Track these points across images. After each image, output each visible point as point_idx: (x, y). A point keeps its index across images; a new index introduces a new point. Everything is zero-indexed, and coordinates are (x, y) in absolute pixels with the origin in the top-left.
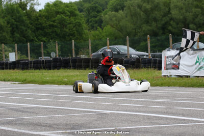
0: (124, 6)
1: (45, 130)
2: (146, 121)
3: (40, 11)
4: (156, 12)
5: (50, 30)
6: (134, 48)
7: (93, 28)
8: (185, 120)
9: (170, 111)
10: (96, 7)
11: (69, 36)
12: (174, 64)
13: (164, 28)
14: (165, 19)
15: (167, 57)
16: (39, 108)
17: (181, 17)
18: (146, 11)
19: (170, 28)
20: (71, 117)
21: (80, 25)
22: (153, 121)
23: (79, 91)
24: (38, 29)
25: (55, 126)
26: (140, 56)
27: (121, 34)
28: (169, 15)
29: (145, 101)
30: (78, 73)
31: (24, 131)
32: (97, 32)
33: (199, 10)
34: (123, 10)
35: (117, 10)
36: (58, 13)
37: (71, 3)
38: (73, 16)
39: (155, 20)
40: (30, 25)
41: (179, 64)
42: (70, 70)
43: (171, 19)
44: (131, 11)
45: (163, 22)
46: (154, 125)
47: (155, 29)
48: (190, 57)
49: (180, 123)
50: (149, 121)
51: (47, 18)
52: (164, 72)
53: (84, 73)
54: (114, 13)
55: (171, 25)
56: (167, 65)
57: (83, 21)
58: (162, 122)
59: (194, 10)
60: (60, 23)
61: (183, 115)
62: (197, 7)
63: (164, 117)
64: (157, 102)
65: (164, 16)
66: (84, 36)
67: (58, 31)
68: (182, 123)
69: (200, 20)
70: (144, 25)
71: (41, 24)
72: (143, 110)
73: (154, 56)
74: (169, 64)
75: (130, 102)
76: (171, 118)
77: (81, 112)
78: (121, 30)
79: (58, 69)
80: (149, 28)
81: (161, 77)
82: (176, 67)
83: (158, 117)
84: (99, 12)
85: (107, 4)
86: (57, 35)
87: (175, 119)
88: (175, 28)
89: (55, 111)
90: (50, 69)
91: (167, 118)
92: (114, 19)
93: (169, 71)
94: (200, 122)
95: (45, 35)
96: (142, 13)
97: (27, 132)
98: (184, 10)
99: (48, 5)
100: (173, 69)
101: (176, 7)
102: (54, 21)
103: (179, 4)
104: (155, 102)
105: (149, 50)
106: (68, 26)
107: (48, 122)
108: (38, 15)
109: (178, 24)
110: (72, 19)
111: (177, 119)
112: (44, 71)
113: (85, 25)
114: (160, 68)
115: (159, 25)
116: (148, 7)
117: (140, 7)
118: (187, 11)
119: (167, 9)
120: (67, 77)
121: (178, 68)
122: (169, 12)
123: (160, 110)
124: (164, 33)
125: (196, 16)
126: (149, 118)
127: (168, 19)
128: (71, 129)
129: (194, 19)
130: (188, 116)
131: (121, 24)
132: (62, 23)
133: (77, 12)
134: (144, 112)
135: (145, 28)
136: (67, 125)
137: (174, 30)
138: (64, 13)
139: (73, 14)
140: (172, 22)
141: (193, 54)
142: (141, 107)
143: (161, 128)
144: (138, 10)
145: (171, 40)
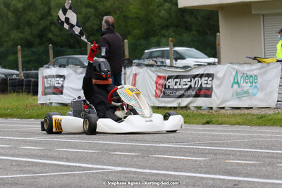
2: (15, 169)
4: (31, 13)
8: (69, 166)
9: (49, 153)
12: (55, 87)
13: (41, 35)
14: (43, 23)
15: (46, 77)
18: (16, 12)
19: (50, 35)
22: (24, 169)
23: (54, 130)
26: (7, 75)
28: (49, 18)
29: (14, 140)
33: (91, 10)
39: (29, 24)
41: (62, 86)
43: (52, 23)
45: (41, 27)
46: (25, 173)
47: (29, 37)
48: (78, 76)
49: (62, 171)
50: (19, 169)
52: (41, 99)
55: (52, 32)
56: (45, 88)
58: (37, 169)
59: (84, 10)
61: (68, 160)
62: (88, 6)
63: (40, 163)
64: (30, 141)
65: (42, 18)
68: (65, 171)
69: (94, 24)
70: (14, 32)
72: (11, 152)
73: (27, 76)
74: (48, 87)
76: (50, 164)
80: (21, 35)
81: (37, 105)
82: (59, 91)
83: (33, 162)
87: (56, 165)
88: (57, 36)
91: (44, 164)
93: (49, 96)
94: (92, 169)
96: (10, 15)
100: (54, 94)
104: (27, 141)
105: (20, 67)
111: (59, 165)
114: (36, 93)
115: (35, 32)
116: (20, 5)
117: (7, 5)
119: (46, 9)
121: (62, 93)
122: (49, 13)
123: (35, 153)
124: (41, 43)
125: (87, 19)
126: (19, 164)
127: (48, 23)
130: (74, 161)
134: (13, 156)
135: (15, 35)
137: (55, 39)
140: (52, 28)
141: (82, 73)
142: (8, 148)
143: (36, 177)
144: (5, 10)
145: (51, 52)
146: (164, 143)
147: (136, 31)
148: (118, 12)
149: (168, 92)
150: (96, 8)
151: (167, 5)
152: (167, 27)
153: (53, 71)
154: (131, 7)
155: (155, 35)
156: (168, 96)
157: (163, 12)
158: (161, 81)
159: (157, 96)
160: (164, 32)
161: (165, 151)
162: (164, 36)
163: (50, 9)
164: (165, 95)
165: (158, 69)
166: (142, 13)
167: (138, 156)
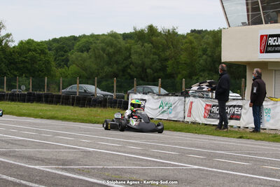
0: (90, 49)
1: (39, 164)
2: (129, 162)
3: (14, 47)
4: (118, 56)
5: (22, 65)
6: (100, 88)
7: (59, 66)
8: (164, 163)
9: (147, 153)
10: (64, 47)
11: (38, 72)
13: (124, 70)
14: (126, 63)
16: (26, 141)
17: (140, 62)
18: (108, 54)
19: (129, 71)
20: (59, 152)
21: (49, 62)
22: (135, 162)
24: (11, 63)
25: (47, 161)
26: (104, 95)
27: (84, 73)
28: (130, 60)
29: (121, 141)
30: (51, 108)
31: (19, 164)
32: (64, 70)
33: (157, 57)
34: (88, 51)
35: (82, 52)
36: (30, 50)
37: (42, 42)
38: (43, 54)
39: (117, 62)
40: (4, 59)
41: (144, 106)
42: (43, 105)
43: (131, 63)
44: (95, 54)
45: (123, 66)
46: (137, 166)
48: (155, 101)
50: (132, 162)
51: (20, 54)
53: (56, 109)
54: (80, 53)
55: (130, 68)
57: (52, 59)
58: (143, 163)
59: (152, 56)
60: (31, 59)
61: (161, 158)
62: (155, 54)
64: (132, 143)
65: (125, 60)
66: (52, 72)
67: (29, 67)
68: (162, 166)
69: (157, 65)
70: (107, 67)
71: (14, 59)
72: (123, 150)
75: (107, 141)
77: (66, 148)
78: (85, 70)
79: (32, 103)
80: (111, 69)
83: (139, 158)
84: (66, 52)
85: (73, 45)
86: (27, 70)
89: (42, 145)
90: (24, 102)
91: (147, 160)
92: (80, 59)
94: (178, 166)
95: (17, 69)
96: (105, 55)
97: (23, 165)
98: (143, 56)
99: (21, 43)
101: (136, 52)
102: (26, 58)
103: (138, 50)
105: (115, 91)
106: (38, 62)
107: (38, 156)
108: (12, 51)
109: (136, 68)
110: (42, 56)
111: (156, 162)
112: (18, 103)
113: (53, 63)
115: (120, 68)
116: (111, 50)
117: (104, 50)
118: (145, 57)
119: (128, 54)
120: (41, 110)
122: (129, 57)
123: (138, 151)
124: (124, 75)
125: (153, 62)
126: (131, 159)
127: (128, 63)
128: (63, 165)
129: (151, 65)
130: (164, 159)
131: (86, 64)
132: (33, 60)
133: (47, 51)
134: (124, 152)
135: (107, 69)
136: (57, 160)
137: (132, 73)
138: (35, 50)
139: (43, 52)
140: (131, 66)
141: (157, 99)
142: (119, 147)
143: (145, 169)
144: (102, 53)
145: (135, 83)
146: (218, 150)
147: (184, 72)
148: (173, 59)
149: (212, 115)
150: (159, 56)
151: (205, 57)
152: (204, 70)
153: (139, 96)
154: (181, 56)
155: (196, 75)
156: (213, 118)
157: (201, 61)
158: (209, 108)
159: (205, 117)
160: (201, 73)
161: (221, 156)
162: (202, 76)
163: (130, 54)
164: (210, 117)
165: (207, 100)
166: (189, 61)
167: (205, 159)
